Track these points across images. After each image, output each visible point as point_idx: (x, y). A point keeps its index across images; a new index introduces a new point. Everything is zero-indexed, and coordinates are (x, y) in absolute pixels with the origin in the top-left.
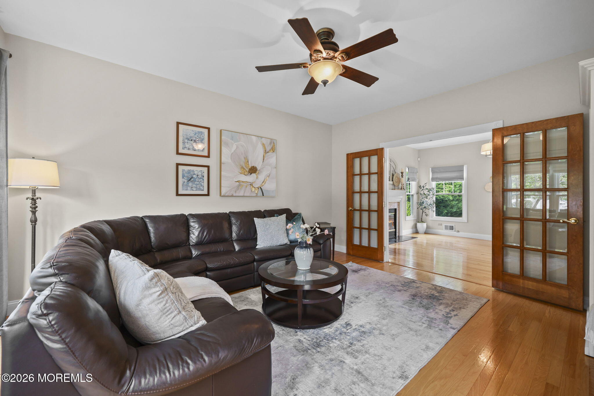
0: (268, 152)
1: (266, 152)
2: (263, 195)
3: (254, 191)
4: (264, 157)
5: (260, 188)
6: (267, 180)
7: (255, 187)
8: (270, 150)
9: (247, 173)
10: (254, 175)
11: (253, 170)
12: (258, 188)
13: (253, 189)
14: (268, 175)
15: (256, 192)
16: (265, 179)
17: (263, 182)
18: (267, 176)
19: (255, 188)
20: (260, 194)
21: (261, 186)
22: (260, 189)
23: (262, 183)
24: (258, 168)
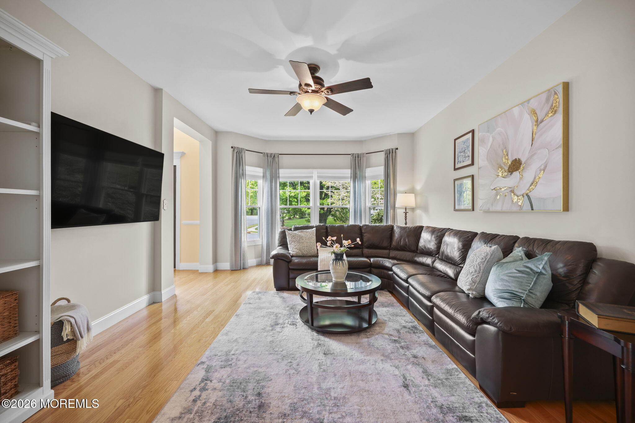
0: (542, 121)
1: (538, 123)
2: (532, 210)
3: (517, 202)
4: (534, 136)
5: (527, 195)
6: (540, 178)
7: (518, 194)
8: (547, 115)
9: (506, 174)
10: (516, 174)
11: (516, 166)
12: (523, 196)
13: (515, 199)
14: (542, 167)
15: (520, 204)
16: (535, 178)
17: (532, 184)
18: (541, 170)
19: (517, 196)
20: (527, 207)
21: (528, 192)
22: (526, 197)
23: (529, 185)
24: (523, 160)
